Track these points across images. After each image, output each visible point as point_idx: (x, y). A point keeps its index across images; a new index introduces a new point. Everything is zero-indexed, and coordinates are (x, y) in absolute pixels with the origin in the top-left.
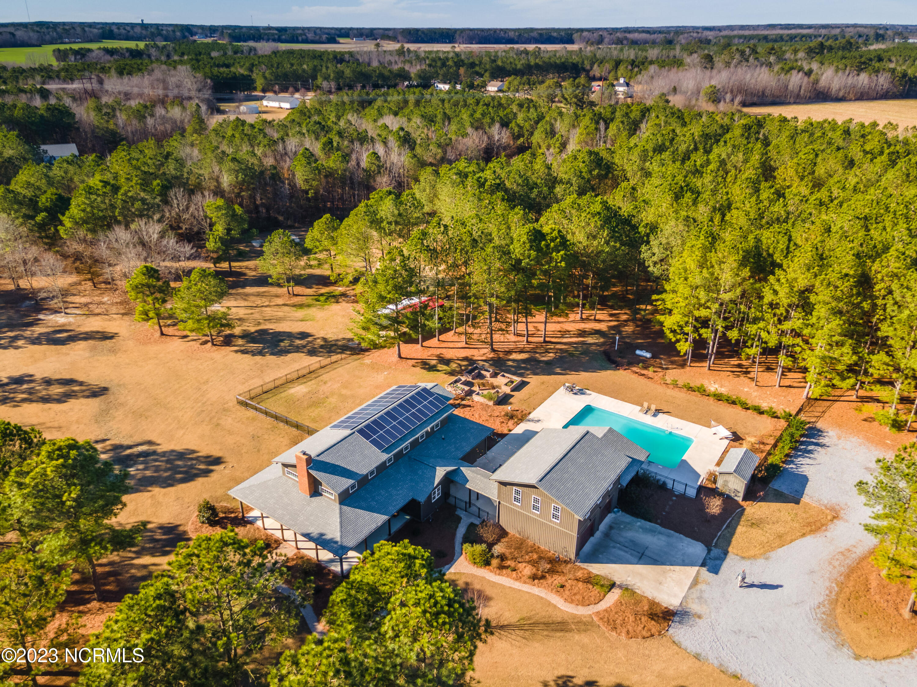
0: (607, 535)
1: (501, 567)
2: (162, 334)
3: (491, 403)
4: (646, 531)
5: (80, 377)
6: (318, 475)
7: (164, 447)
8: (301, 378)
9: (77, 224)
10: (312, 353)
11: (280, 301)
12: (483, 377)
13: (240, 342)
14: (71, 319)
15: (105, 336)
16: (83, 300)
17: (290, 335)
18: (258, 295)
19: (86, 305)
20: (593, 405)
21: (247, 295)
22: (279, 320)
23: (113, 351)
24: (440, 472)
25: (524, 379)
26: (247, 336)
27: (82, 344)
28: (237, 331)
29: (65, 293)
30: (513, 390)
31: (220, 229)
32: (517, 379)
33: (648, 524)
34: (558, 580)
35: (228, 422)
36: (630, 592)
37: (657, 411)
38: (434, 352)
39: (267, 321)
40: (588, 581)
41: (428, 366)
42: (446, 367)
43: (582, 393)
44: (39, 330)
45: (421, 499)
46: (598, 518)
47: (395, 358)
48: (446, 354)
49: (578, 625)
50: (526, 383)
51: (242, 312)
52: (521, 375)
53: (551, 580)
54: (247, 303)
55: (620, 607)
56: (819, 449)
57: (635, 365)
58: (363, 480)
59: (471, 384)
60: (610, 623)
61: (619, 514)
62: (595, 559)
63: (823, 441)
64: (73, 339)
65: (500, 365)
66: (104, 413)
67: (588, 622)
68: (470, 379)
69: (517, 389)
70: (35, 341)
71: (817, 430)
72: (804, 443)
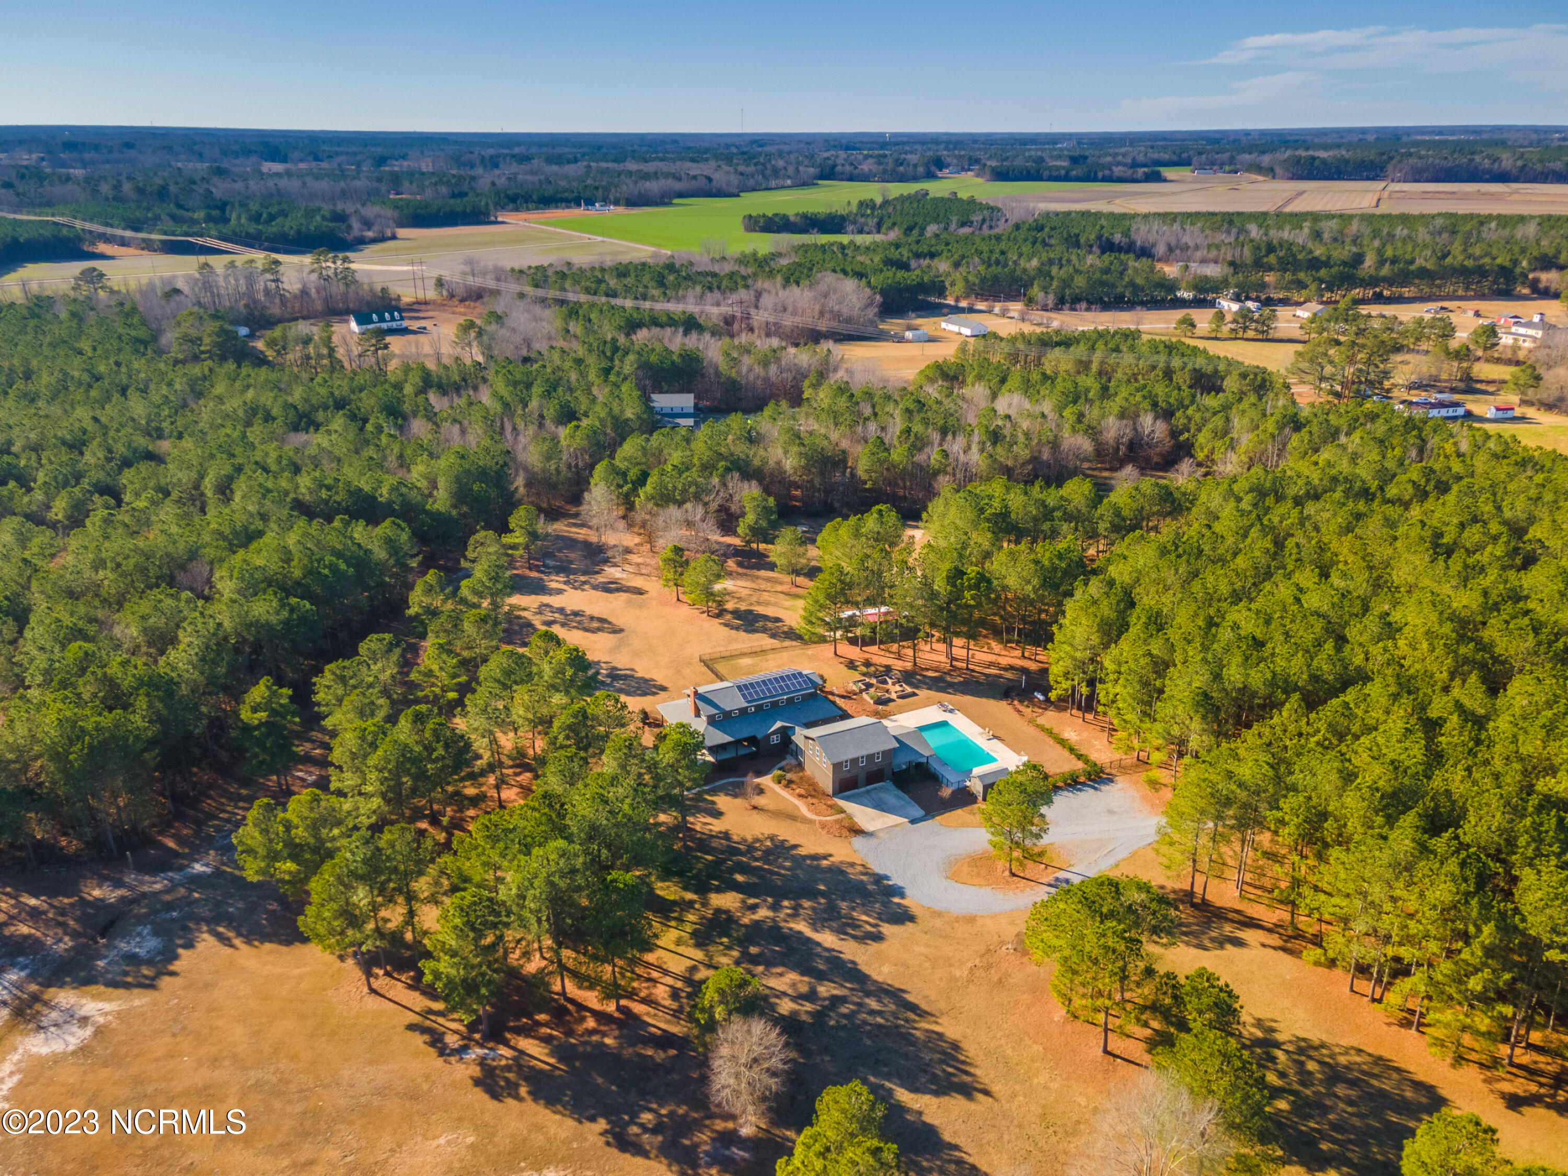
0: (868, 792)
1: (787, 786)
2: (678, 599)
3: (871, 701)
4: (897, 796)
5: (610, 619)
6: (701, 704)
7: (639, 675)
8: (754, 654)
9: (648, 499)
10: (773, 636)
11: (779, 588)
12: (885, 682)
13: (729, 617)
14: (624, 576)
15: (639, 592)
16: (640, 560)
17: (766, 618)
18: (768, 580)
19: (638, 565)
20: (950, 721)
21: (758, 577)
22: (767, 604)
23: (640, 606)
24: (778, 724)
25: (917, 692)
26: (736, 613)
27: (624, 596)
28: (730, 606)
29: (628, 551)
30: (900, 697)
31: (750, 518)
32: (909, 690)
33: (901, 794)
34: (814, 800)
35: (687, 671)
36: (850, 817)
37: (995, 737)
38: (867, 656)
39: (759, 603)
40: (830, 806)
41: (851, 665)
42: (864, 669)
43: (951, 711)
44: (600, 579)
45: (759, 736)
46: (862, 777)
47: (832, 654)
48: (876, 660)
49: (805, 820)
50: (914, 694)
51: (745, 592)
52: (917, 687)
53: (810, 800)
54: (753, 586)
55: (837, 821)
56: (1091, 791)
57: (1021, 702)
58: (727, 715)
59: (871, 685)
60: (823, 825)
61: (888, 784)
62: (847, 799)
63: (1103, 788)
64: (618, 590)
65: (908, 677)
66: (616, 648)
67: (811, 822)
68: (874, 681)
69: (903, 697)
70: (595, 587)
71: (1110, 780)
72: (1083, 784)
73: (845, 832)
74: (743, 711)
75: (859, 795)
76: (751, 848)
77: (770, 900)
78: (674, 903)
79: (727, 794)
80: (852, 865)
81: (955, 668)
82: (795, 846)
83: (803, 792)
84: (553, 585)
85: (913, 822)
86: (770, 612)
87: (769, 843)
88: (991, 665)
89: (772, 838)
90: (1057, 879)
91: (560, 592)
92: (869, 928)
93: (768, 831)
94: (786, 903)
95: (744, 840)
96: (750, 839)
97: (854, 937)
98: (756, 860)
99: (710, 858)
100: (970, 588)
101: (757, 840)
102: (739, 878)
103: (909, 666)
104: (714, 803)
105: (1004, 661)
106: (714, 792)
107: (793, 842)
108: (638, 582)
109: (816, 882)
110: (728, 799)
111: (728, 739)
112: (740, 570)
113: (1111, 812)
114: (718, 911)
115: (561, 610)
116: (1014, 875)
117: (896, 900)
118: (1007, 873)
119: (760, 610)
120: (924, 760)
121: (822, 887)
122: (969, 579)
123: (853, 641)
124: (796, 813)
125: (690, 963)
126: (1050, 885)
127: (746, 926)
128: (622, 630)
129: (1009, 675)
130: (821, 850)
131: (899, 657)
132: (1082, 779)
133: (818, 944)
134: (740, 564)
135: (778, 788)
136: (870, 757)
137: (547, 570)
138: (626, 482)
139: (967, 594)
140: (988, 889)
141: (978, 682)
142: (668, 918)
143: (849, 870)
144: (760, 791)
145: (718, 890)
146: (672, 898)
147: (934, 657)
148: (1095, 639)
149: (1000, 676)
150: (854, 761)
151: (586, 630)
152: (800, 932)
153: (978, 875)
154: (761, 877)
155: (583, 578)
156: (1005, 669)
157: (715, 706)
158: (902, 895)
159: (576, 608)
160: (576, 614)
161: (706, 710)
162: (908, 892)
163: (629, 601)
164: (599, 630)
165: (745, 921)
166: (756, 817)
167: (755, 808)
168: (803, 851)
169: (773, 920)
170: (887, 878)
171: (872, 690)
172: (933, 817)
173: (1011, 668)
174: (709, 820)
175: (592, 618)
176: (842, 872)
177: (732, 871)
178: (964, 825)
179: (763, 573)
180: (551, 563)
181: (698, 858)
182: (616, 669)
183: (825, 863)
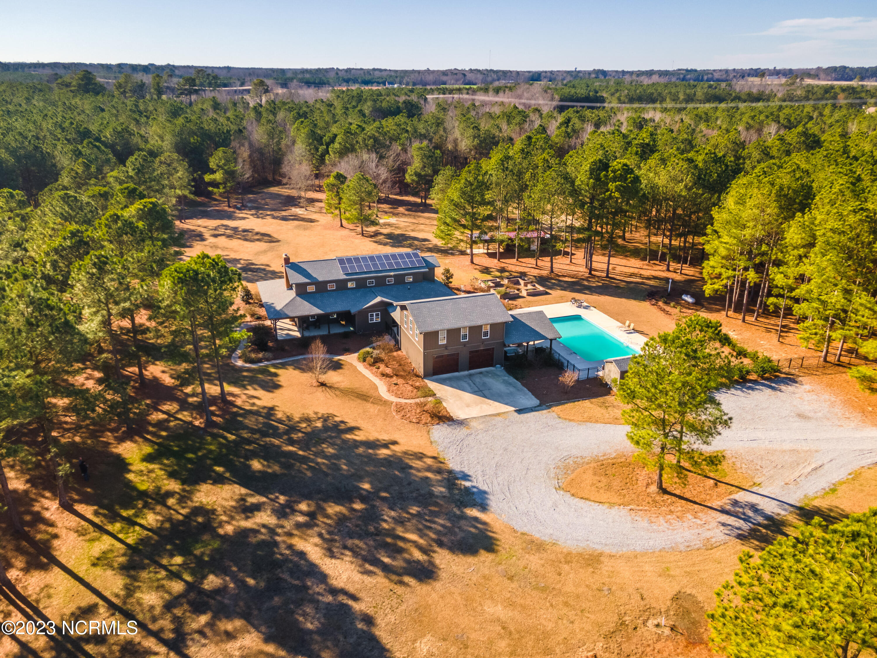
0: (471, 375)
1: (372, 365)
2: (342, 226)
3: (499, 296)
4: (506, 382)
6: (293, 276)
12: (518, 283)
13: (381, 237)
14: (305, 212)
15: (312, 221)
18: (429, 218)
19: (321, 208)
20: (583, 316)
21: (420, 217)
22: (420, 231)
23: (305, 229)
24: (378, 299)
25: (548, 291)
26: (389, 236)
27: (296, 223)
28: (385, 231)
30: (529, 294)
31: (417, 165)
32: (541, 289)
33: (512, 380)
34: (400, 381)
36: (439, 402)
37: (636, 331)
38: (503, 265)
39: (413, 230)
40: (418, 388)
41: (486, 270)
42: (498, 274)
43: (586, 308)
44: (284, 213)
45: (353, 311)
46: (464, 357)
47: (468, 262)
48: (511, 268)
49: (379, 401)
50: (547, 293)
51: (402, 224)
52: (551, 288)
53: (395, 380)
54: (414, 221)
55: (417, 404)
56: (768, 391)
57: (666, 303)
58: (321, 286)
59: (502, 286)
60: (400, 408)
61: (498, 369)
62: (442, 382)
63: (783, 387)
64: (293, 220)
65: (542, 280)
66: (265, 252)
67: (386, 403)
68: (505, 282)
69: (534, 294)
70: (274, 218)
71: (791, 380)
72: (755, 382)
73: (426, 418)
74: (341, 284)
75: (458, 379)
76: (293, 428)
77: (282, 499)
78: (143, 494)
79: (296, 368)
80: (420, 456)
81: (594, 276)
82: (352, 430)
83: (388, 371)
84: (241, 215)
85: (520, 411)
86: (421, 236)
87: (319, 424)
88: (632, 275)
89: (325, 419)
90: (735, 503)
91: (244, 218)
92: (418, 555)
93: (323, 410)
94: (303, 507)
95: (289, 418)
96: (297, 417)
97: (387, 569)
98: (291, 442)
99: (232, 437)
100: (614, 180)
101: (307, 420)
102: (256, 465)
103: (545, 273)
104: (276, 375)
105: (646, 273)
106: (283, 366)
107: (352, 423)
108: (314, 216)
109: (361, 479)
110: (297, 372)
111: (316, 311)
112: (407, 213)
113: (801, 416)
114: (199, 510)
115: (235, 229)
116: (665, 491)
117: (473, 512)
118: (654, 488)
119: (413, 234)
120: (547, 344)
121: (366, 486)
122: (614, 171)
123: (492, 255)
124: (372, 392)
125: (91, 599)
126: (723, 511)
127: (225, 538)
128: (278, 241)
129: (652, 283)
130: (384, 437)
131: (537, 267)
132: (753, 377)
133: (323, 577)
134: (408, 210)
135: (361, 367)
136: (475, 330)
137: (243, 207)
138: (322, 144)
139: (612, 186)
140: (624, 511)
141: (618, 287)
142: (114, 517)
143: (417, 464)
144: (337, 366)
145: (219, 480)
146: (143, 487)
147: (573, 268)
148: (772, 209)
149: (643, 283)
150: (453, 333)
151: (246, 240)
152: (302, 555)
153: (609, 488)
154: (288, 466)
155: (269, 213)
156: (648, 278)
157: (306, 274)
158: (484, 507)
159: (247, 228)
160: (245, 231)
161: (297, 278)
162: (493, 502)
163: (298, 227)
164: (258, 240)
165: (229, 529)
166: (320, 394)
167: (323, 384)
168: (360, 436)
169: (272, 531)
170: (466, 477)
171: (502, 289)
172: (549, 407)
173: (655, 278)
174: (260, 392)
175: (257, 233)
176: (405, 468)
177: (254, 455)
178: (590, 420)
179: (426, 215)
180: (249, 205)
181: (215, 436)
182: (253, 264)
183: (384, 452)
